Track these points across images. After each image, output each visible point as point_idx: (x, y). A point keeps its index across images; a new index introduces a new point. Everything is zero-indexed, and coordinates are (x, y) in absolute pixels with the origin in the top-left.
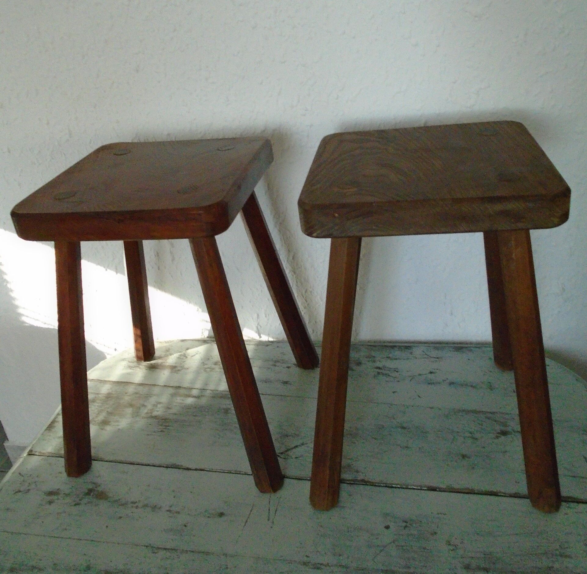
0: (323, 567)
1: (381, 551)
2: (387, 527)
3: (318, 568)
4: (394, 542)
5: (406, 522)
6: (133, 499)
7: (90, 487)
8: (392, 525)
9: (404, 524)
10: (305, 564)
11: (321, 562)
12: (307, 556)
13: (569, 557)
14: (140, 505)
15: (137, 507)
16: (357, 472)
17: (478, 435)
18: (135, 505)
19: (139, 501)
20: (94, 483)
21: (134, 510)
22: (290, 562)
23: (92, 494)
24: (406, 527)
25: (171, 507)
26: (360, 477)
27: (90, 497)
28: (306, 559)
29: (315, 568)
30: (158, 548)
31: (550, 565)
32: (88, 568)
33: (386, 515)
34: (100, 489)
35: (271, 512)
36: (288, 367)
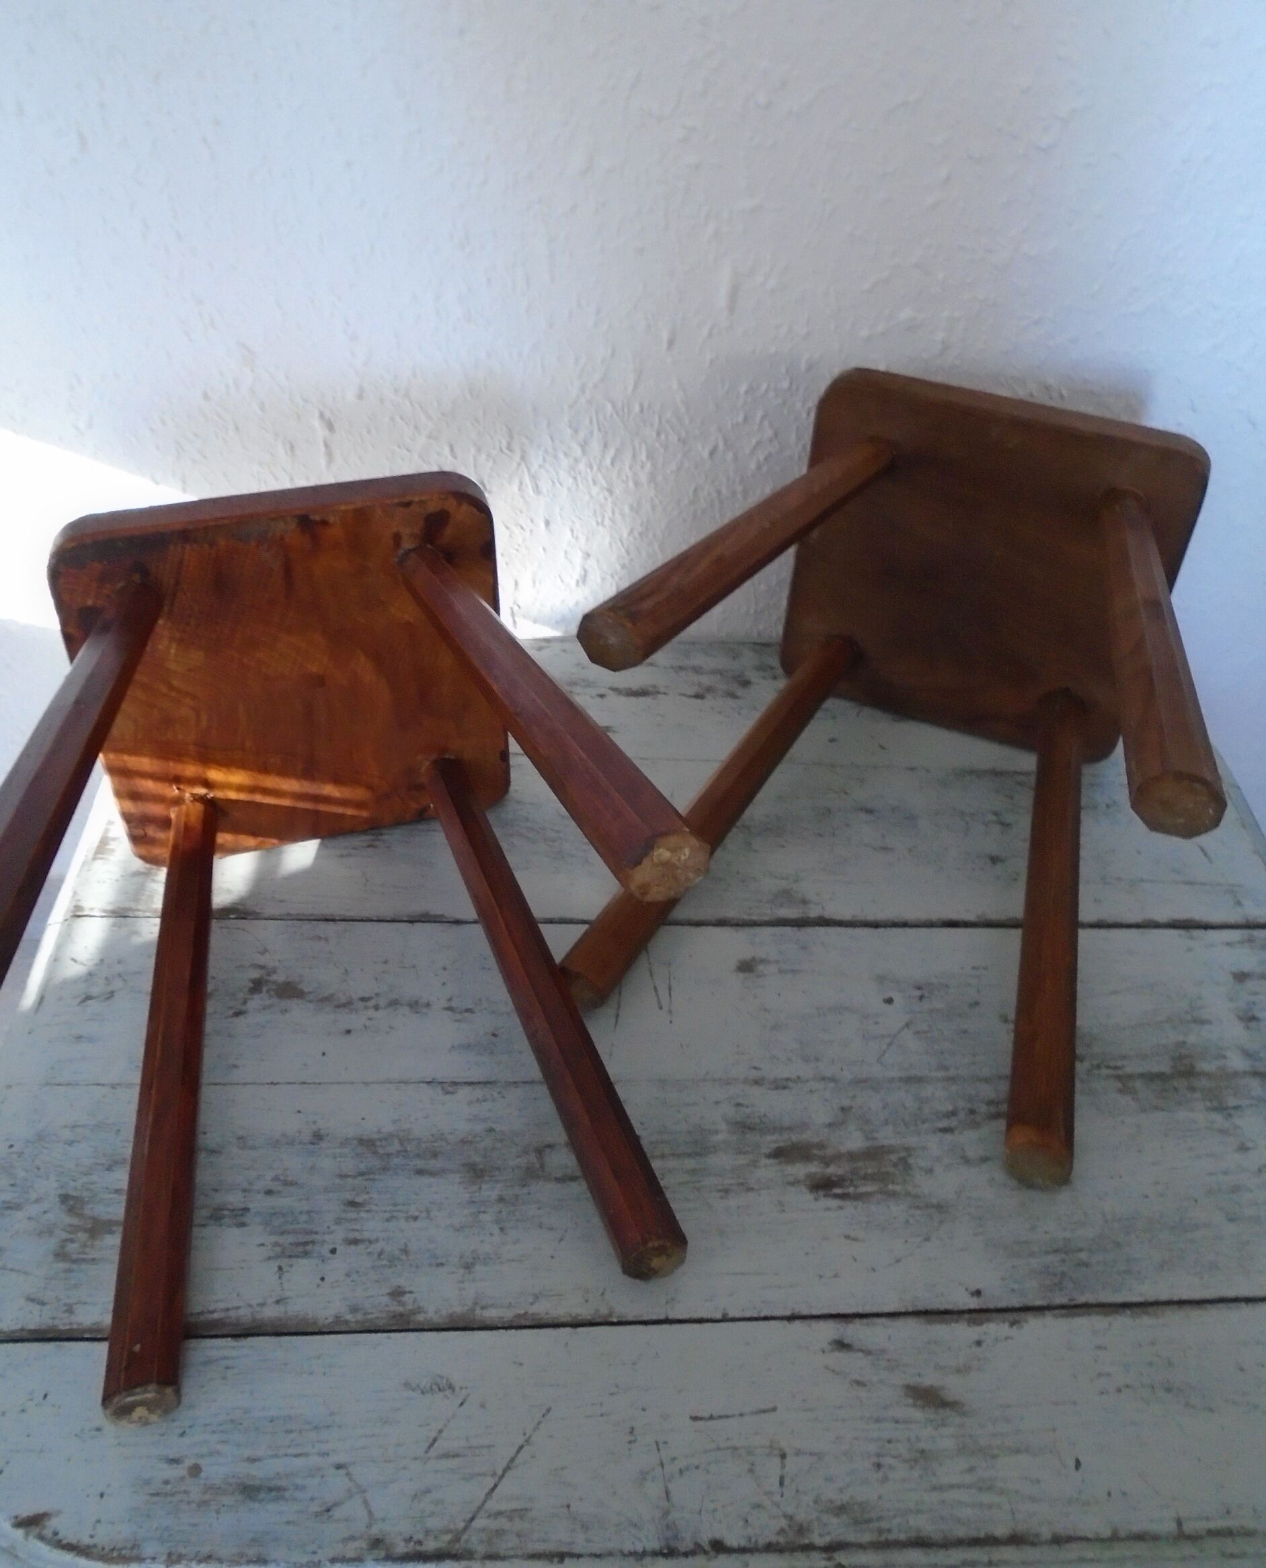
0: (791, 1084)
1: (890, 1045)
2: (889, 1001)
3: (785, 1088)
4: (907, 1025)
5: (919, 988)
6: (361, 994)
7: (256, 974)
8: (897, 997)
9: (918, 993)
10: (757, 1082)
11: (786, 1075)
12: (755, 1068)
13: (1208, 1022)
14: (382, 1002)
15: (377, 1008)
16: (805, 902)
17: (1008, 818)
18: (371, 1003)
19: (377, 995)
20: (262, 967)
21: (371, 1013)
22: (728, 1082)
23: (264, 989)
24: (921, 998)
25: (450, 1000)
26: (814, 913)
27: (264, 995)
28: (754, 1074)
29: (777, 1088)
30: (455, 1084)
31: (1181, 1038)
32: (318, 1137)
33: (881, 979)
34: (280, 977)
35: (660, 991)
36: (602, 696)
